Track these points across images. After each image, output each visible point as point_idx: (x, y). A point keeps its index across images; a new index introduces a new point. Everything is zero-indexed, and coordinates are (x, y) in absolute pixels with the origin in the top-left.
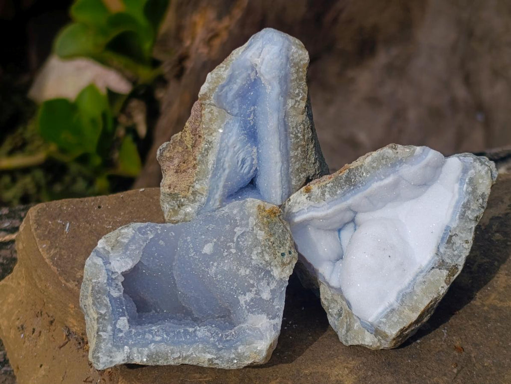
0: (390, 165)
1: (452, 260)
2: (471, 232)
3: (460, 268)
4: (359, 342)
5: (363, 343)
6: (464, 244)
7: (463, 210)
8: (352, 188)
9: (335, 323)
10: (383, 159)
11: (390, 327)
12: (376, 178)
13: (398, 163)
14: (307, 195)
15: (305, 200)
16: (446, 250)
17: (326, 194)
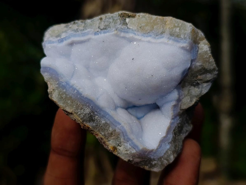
0: (65, 90)
1: (117, 20)
2: (94, 20)
3: (120, 12)
4: (210, 56)
5: (209, 52)
6: (104, 20)
7: (80, 31)
8: (96, 113)
9: (206, 86)
10: (63, 98)
11: (185, 30)
12: (79, 97)
13: (61, 85)
14: (119, 147)
15: (122, 147)
16: (112, 27)
17: (110, 132)
